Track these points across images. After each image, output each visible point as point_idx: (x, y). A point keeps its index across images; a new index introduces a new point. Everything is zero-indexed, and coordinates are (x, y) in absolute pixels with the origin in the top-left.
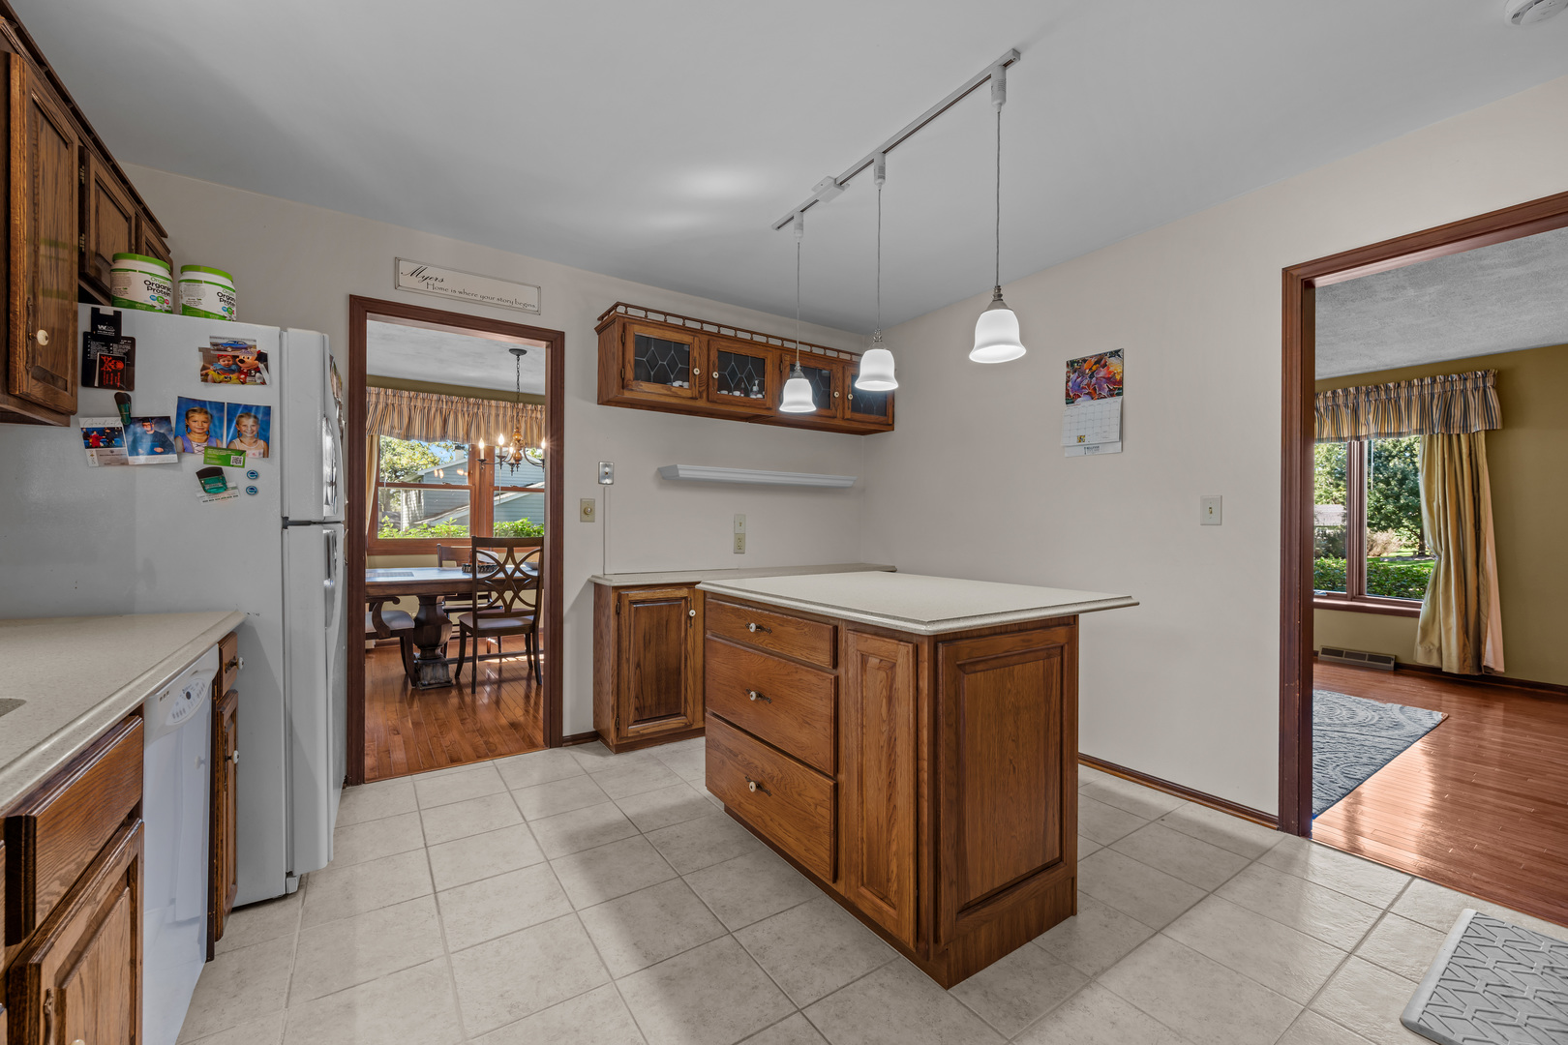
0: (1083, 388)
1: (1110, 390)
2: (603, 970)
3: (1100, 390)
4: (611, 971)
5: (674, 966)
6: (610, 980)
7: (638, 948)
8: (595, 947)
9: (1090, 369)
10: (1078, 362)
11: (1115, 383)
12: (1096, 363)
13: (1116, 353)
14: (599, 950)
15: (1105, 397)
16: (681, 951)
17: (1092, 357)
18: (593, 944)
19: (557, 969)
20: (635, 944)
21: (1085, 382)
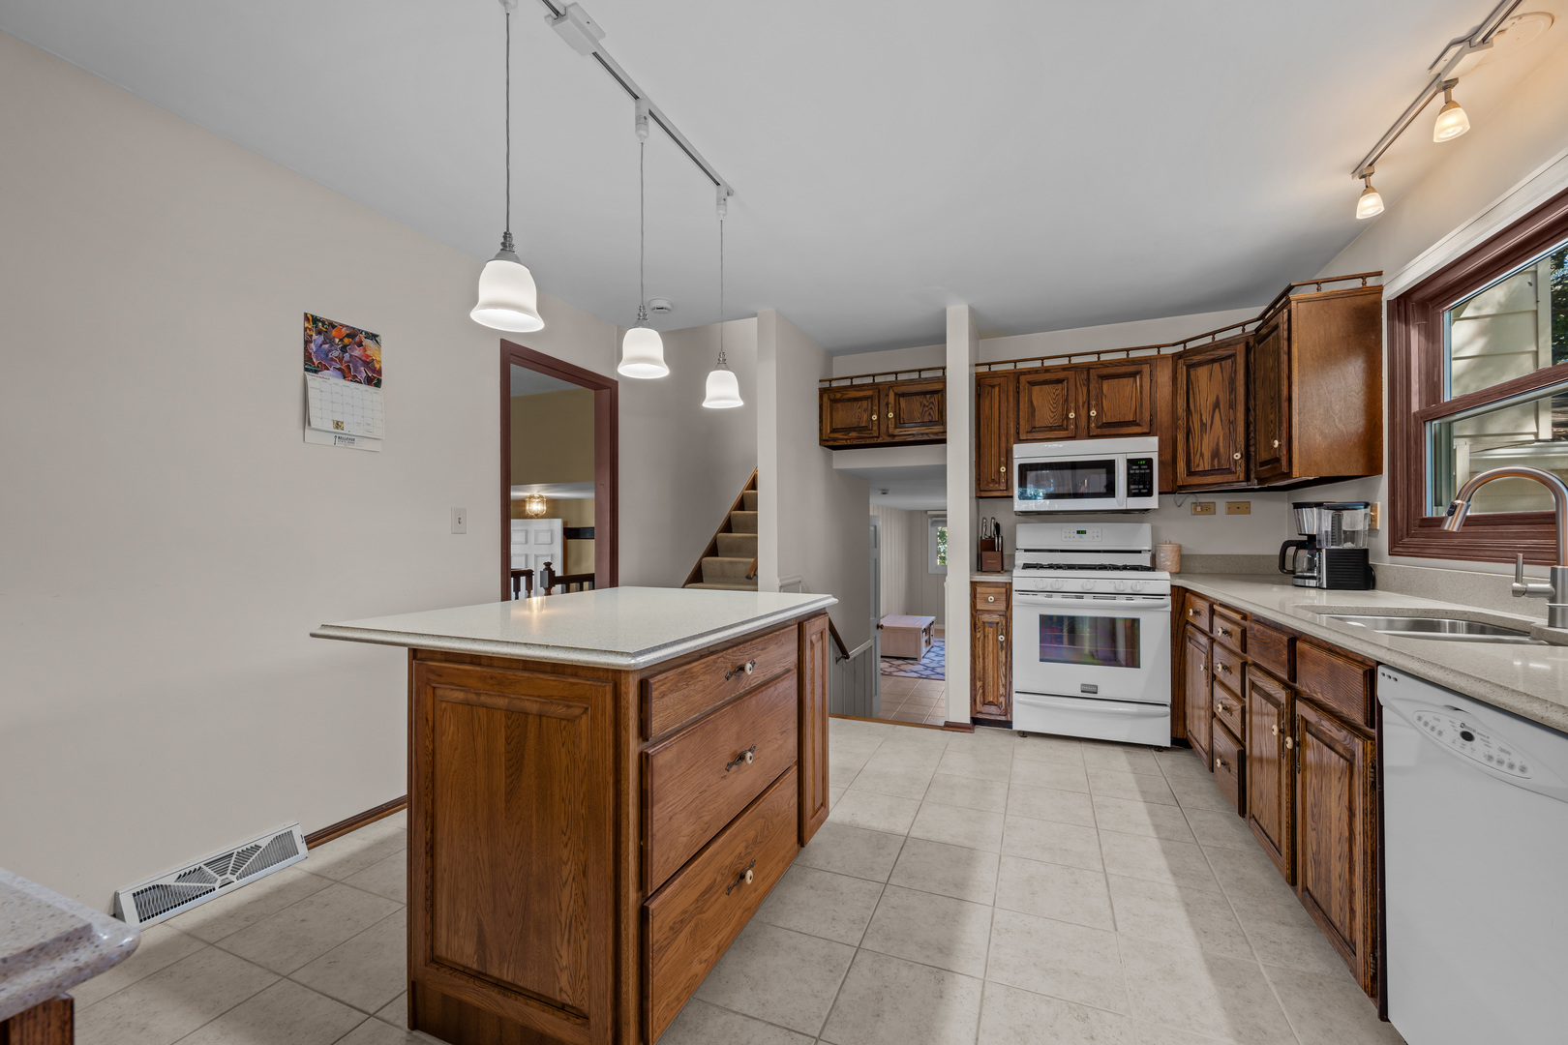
0: (332, 359)
1: (368, 376)
2: (987, 994)
3: (355, 371)
4: (980, 990)
5: (928, 957)
6: (987, 983)
7: (941, 992)
8: (979, 1022)
9: (341, 340)
10: (323, 323)
11: (374, 370)
12: (348, 336)
13: (373, 337)
14: (977, 1016)
15: (361, 383)
16: (910, 963)
17: (343, 326)
18: (978, 1027)
19: (1028, 1026)
20: (941, 997)
21: (336, 353)
